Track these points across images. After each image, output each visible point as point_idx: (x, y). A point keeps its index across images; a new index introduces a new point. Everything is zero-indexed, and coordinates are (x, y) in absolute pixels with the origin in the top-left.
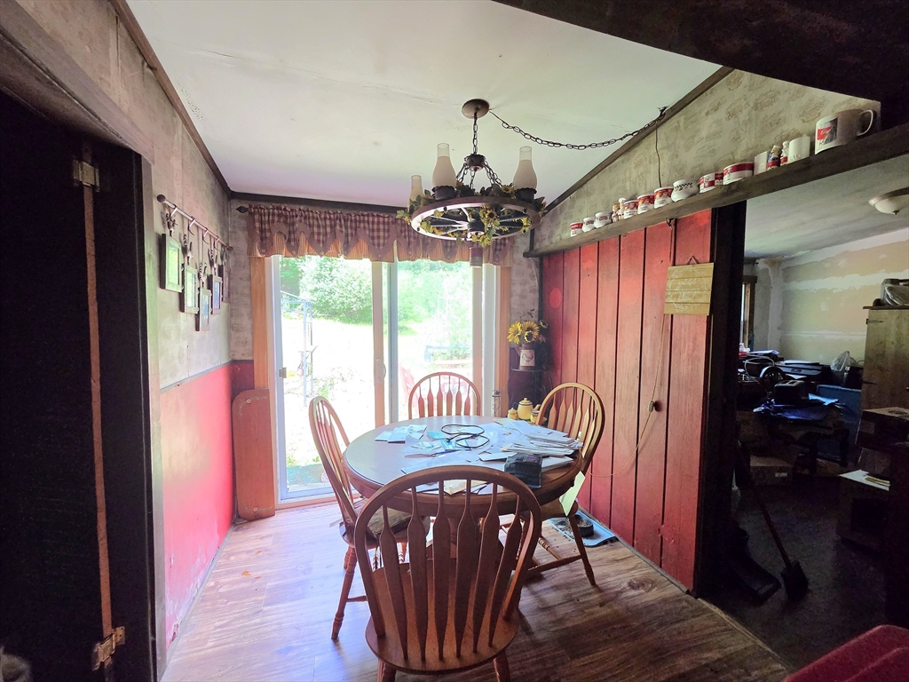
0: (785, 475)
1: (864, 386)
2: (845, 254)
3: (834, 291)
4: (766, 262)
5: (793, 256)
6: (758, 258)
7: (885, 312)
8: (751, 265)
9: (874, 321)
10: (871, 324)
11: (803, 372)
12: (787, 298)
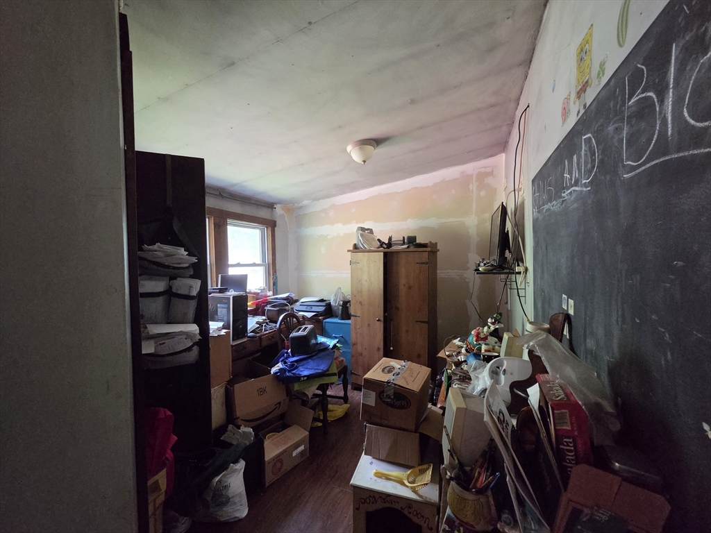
0: (302, 448)
1: (352, 318)
2: (333, 206)
3: (329, 237)
4: (282, 209)
5: (300, 205)
6: (276, 204)
7: (360, 254)
8: (270, 210)
9: (356, 263)
10: (353, 265)
11: (314, 309)
12: (300, 242)
